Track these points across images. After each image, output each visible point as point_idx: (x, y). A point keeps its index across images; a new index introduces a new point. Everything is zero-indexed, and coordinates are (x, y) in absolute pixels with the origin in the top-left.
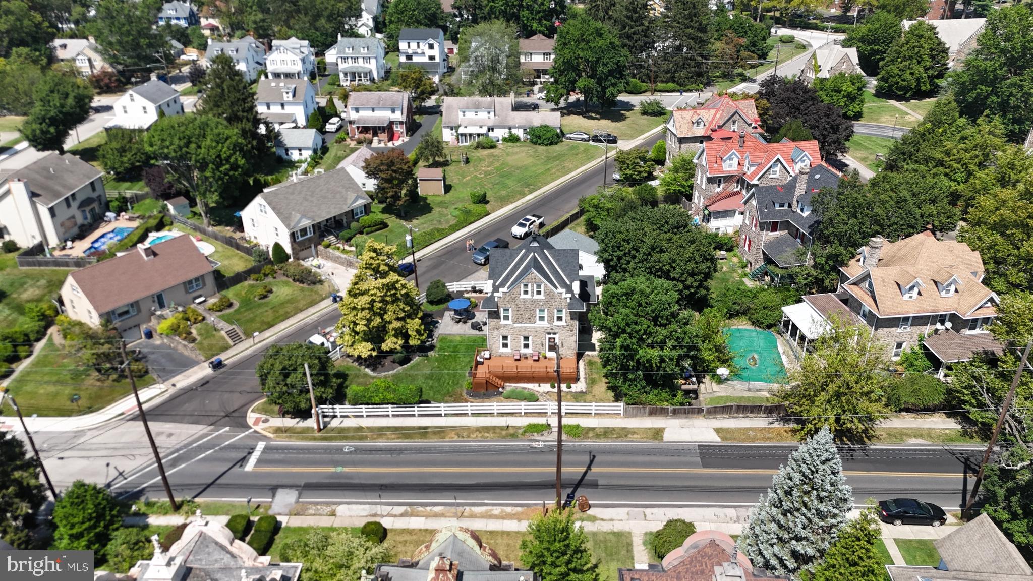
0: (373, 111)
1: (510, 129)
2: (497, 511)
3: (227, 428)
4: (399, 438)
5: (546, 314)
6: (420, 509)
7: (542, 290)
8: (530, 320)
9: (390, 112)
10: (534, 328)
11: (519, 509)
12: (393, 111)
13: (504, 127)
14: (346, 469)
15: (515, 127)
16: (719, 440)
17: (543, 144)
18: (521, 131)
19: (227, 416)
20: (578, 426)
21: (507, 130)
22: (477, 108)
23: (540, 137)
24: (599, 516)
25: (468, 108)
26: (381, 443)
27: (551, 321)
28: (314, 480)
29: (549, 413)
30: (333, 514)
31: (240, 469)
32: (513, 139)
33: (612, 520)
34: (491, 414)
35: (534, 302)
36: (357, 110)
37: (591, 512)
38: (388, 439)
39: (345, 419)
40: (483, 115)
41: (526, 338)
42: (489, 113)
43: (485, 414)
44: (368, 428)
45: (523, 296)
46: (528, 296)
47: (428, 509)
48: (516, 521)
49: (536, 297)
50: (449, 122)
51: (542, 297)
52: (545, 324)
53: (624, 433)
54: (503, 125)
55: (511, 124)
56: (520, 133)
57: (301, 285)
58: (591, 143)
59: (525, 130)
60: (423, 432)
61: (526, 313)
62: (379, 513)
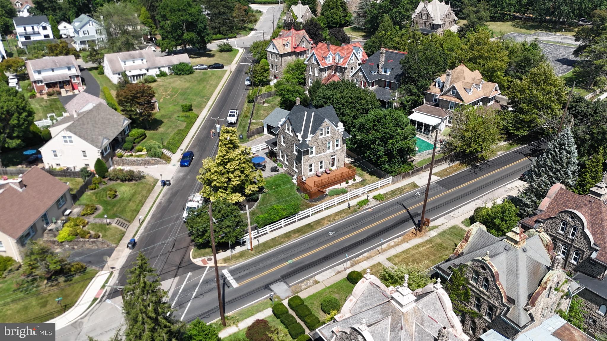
0: (53, 70)
1: (159, 68)
2: (392, 243)
3: (190, 274)
4: (300, 235)
5: (331, 145)
6: (357, 259)
7: (330, 130)
8: (324, 151)
9: (67, 70)
10: (325, 155)
11: (400, 238)
12: (69, 69)
13: (155, 68)
14: (294, 260)
15: (163, 67)
16: (439, 178)
17: (185, 74)
18: (167, 68)
19: (179, 268)
20: (380, 195)
21: (157, 70)
22: (133, 58)
23: (182, 70)
24: (436, 225)
25: (127, 59)
26: (294, 241)
27: (333, 149)
28: (284, 273)
29: (360, 195)
30: (317, 282)
31: (231, 289)
32: (162, 74)
33: (443, 224)
34: (334, 206)
35: (326, 139)
36: (39, 72)
37: (431, 224)
38: (295, 238)
39: (260, 239)
40: (138, 62)
41: (321, 163)
42: (142, 60)
43: (331, 207)
44: (279, 237)
45: (321, 137)
46: (323, 136)
47: (361, 257)
48: (406, 243)
49: (327, 135)
50: (116, 70)
51: (329, 134)
52: (331, 150)
53: (401, 190)
54: (154, 66)
55: (159, 65)
56: (166, 70)
57: (131, 182)
58: (209, 70)
59: (169, 67)
60: (310, 226)
61: (322, 148)
62: (340, 270)
